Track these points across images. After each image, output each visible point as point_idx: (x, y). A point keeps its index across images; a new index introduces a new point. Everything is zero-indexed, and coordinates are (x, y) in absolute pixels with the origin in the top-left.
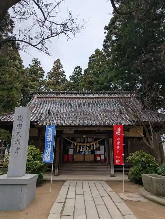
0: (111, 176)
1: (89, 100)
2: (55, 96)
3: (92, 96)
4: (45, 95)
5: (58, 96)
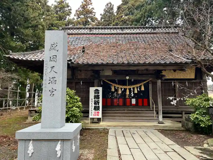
0: (159, 123)
1: (129, 36)
2: (88, 33)
3: (132, 31)
4: (76, 32)
5: (91, 32)
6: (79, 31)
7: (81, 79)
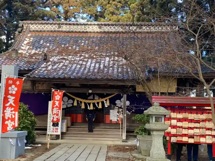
2: (56, 29)
5: (60, 29)
6: (44, 27)
7: (43, 90)
